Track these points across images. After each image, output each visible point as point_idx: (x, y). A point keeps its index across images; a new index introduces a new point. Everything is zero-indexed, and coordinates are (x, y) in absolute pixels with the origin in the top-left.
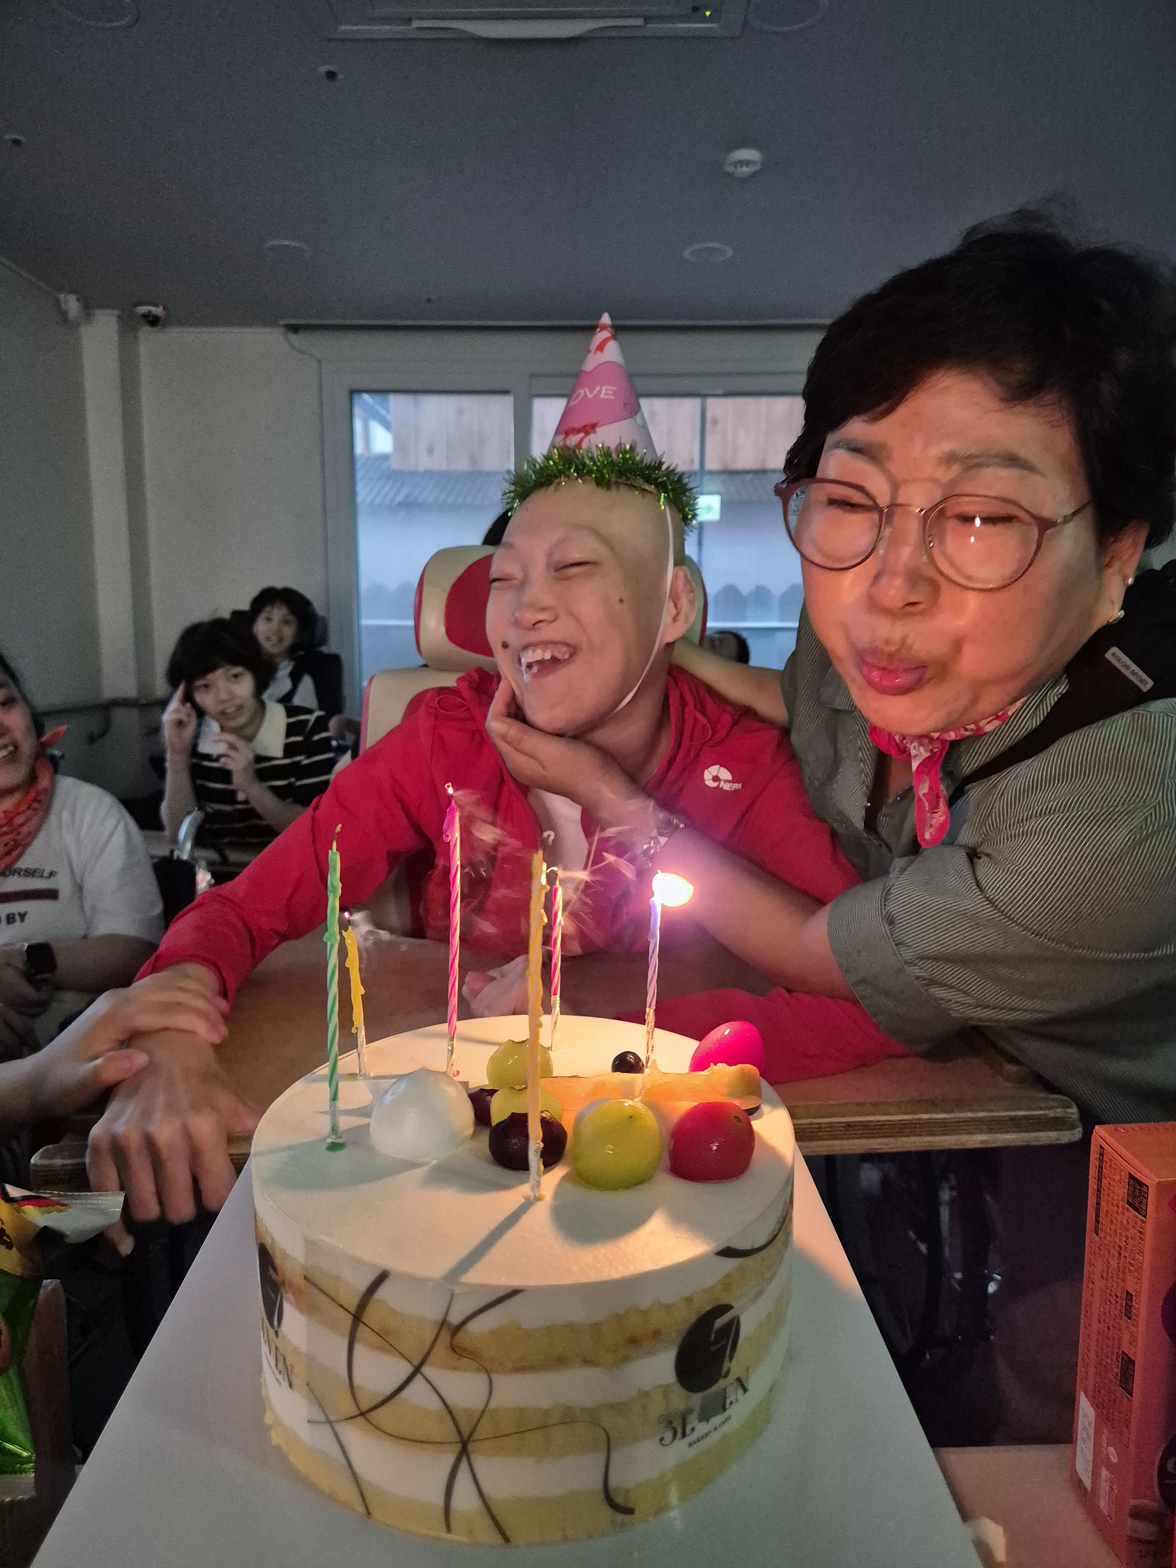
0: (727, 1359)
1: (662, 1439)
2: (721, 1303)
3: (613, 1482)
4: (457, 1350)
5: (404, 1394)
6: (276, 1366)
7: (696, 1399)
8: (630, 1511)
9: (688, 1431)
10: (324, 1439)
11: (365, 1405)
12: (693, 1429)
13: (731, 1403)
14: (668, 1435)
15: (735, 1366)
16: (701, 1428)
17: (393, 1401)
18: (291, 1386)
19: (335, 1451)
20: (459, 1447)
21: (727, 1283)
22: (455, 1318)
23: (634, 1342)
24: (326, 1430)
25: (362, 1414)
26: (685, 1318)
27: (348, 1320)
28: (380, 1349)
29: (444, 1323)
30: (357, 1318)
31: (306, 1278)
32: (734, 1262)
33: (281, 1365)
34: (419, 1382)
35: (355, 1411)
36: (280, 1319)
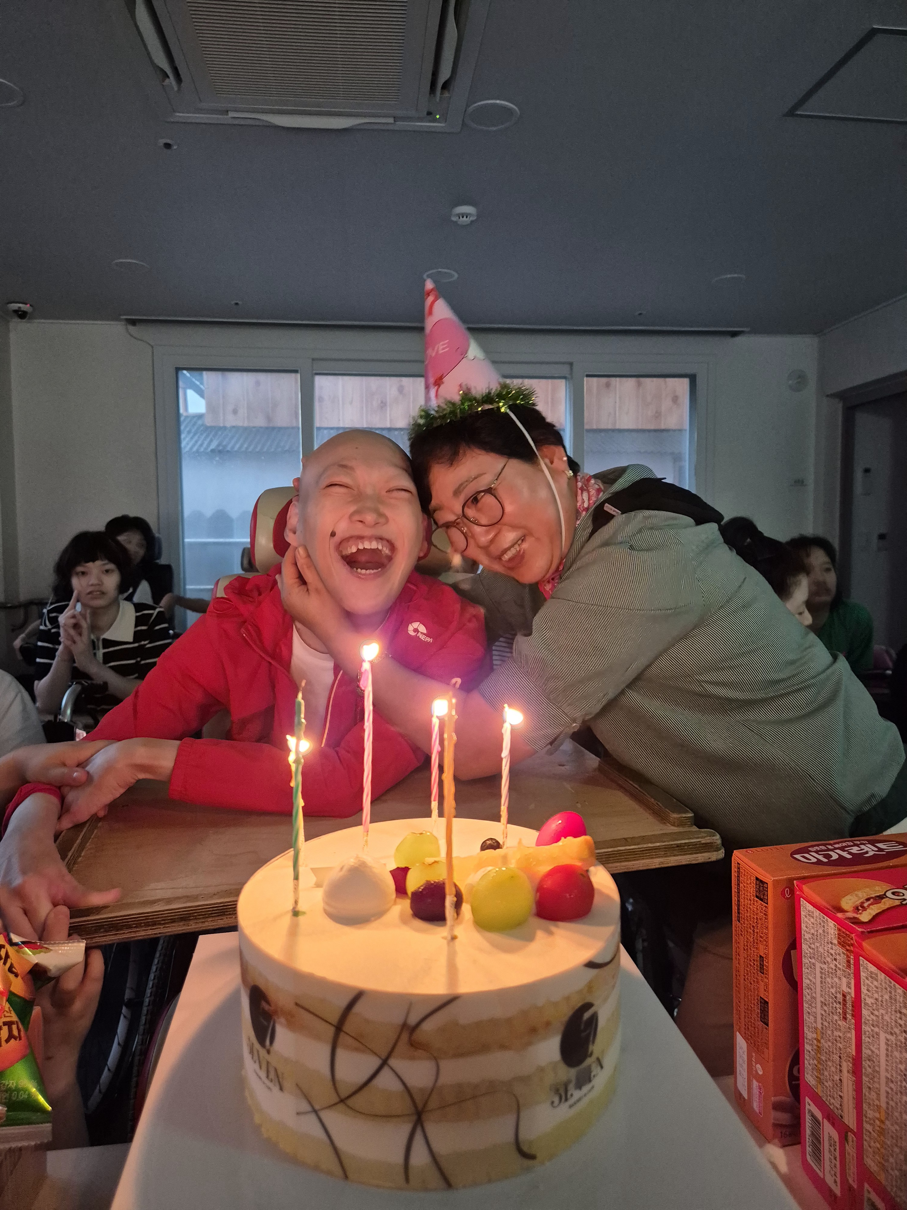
0: (591, 1043)
1: (553, 1103)
2: (587, 1001)
3: (522, 1136)
4: (414, 1045)
5: (375, 1082)
6: (268, 1077)
7: (573, 1072)
8: (532, 1157)
9: (569, 1096)
10: (311, 1125)
11: (344, 1094)
12: (572, 1095)
13: (594, 1076)
14: (556, 1100)
15: (596, 1048)
16: (577, 1094)
17: (366, 1089)
18: (281, 1089)
19: (319, 1132)
20: (414, 1118)
21: (590, 987)
22: (413, 1020)
23: (533, 1030)
24: (313, 1118)
25: (342, 1101)
26: (565, 1013)
27: (331, 1031)
28: (356, 1049)
29: (404, 1025)
30: (339, 1028)
31: (297, 1004)
32: (594, 972)
33: (272, 1075)
34: (386, 1071)
35: (336, 1100)
36: (272, 1042)
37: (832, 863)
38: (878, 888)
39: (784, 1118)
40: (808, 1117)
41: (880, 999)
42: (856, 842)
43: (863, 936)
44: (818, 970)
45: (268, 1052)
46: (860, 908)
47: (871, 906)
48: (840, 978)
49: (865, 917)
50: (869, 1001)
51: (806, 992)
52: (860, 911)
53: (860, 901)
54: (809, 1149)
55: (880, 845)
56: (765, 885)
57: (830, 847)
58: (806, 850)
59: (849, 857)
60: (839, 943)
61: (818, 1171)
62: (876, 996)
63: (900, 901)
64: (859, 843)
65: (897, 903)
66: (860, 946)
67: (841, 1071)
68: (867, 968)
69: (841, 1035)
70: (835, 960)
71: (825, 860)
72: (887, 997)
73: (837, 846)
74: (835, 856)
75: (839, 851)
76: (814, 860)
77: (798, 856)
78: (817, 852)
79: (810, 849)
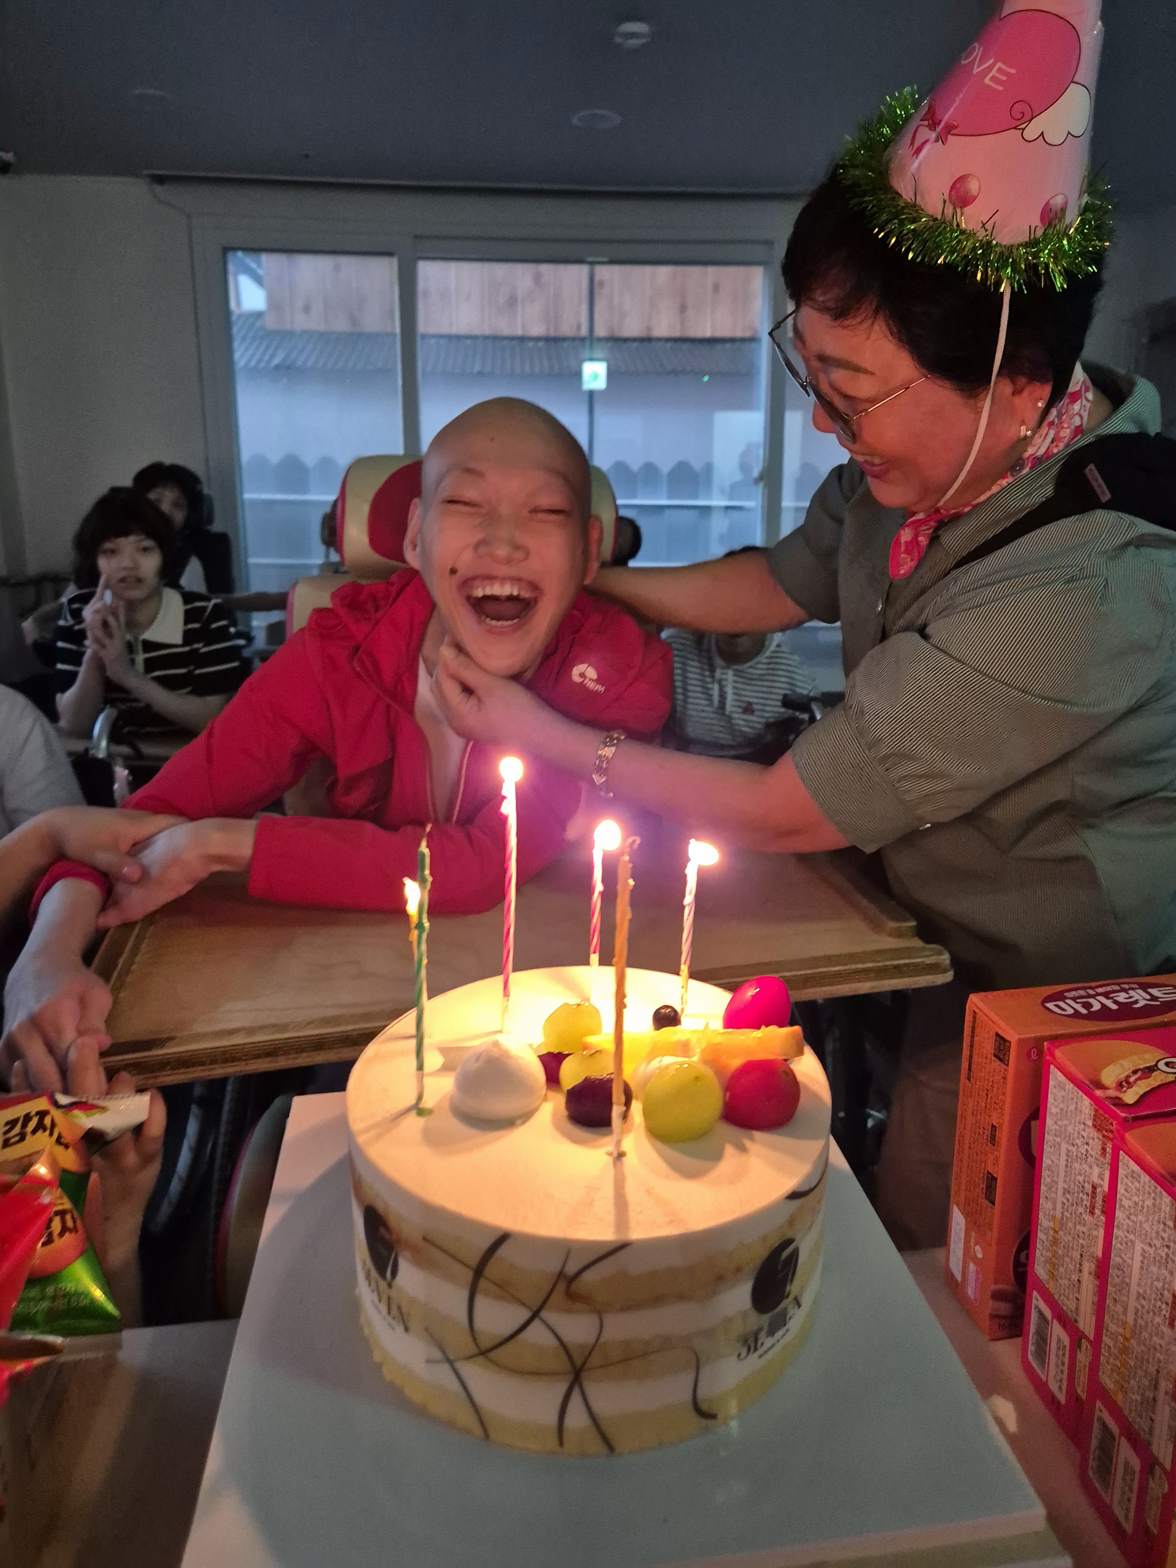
0: (789, 1283)
1: (739, 1355)
2: (787, 1237)
3: (702, 1393)
4: (572, 1296)
5: (523, 1335)
6: (389, 1313)
7: (765, 1319)
8: (712, 1416)
9: (759, 1345)
10: (444, 1376)
11: (485, 1346)
12: (762, 1344)
13: (790, 1318)
14: (744, 1352)
15: (794, 1288)
16: (769, 1342)
17: (513, 1341)
18: (407, 1329)
19: (456, 1386)
20: (571, 1377)
21: (791, 1222)
22: (571, 1269)
23: (720, 1278)
24: (446, 1367)
25: (484, 1353)
26: (760, 1254)
27: (469, 1275)
28: (500, 1298)
29: (561, 1274)
30: (479, 1272)
31: (425, 1239)
32: (797, 1203)
33: (395, 1311)
34: (536, 1323)
35: (475, 1351)
36: (394, 1273)
37: (1092, 1016)
38: (1148, 1056)
39: (1004, 1308)
40: (1034, 1316)
41: (1140, 1203)
42: (1123, 986)
43: (1126, 1125)
44: (1064, 1152)
45: (390, 1286)
46: (1124, 1084)
47: (1139, 1082)
48: (1091, 1167)
49: (1130, 1097)
50: (1126, 1203)
51: (1045, 1173)
52: (1125, 1089)
53: (1125, 1075)
54: (1031, 1348)
55: (1155, 992)
56: (1007, 1044)
57: (1091, 992)
58: (1059, 997)
59: (1114, 1007)
60: (1094, 1126)
61: (1039, 1372)
62: (1135, 1199)
64: (1126, 986)
65: (1171, 1078)
66: (1123, 1139)
67: (1080, 1271)
68: (1127, 1165)
69: (1085, 1230)
70: (1087, 1144)
71: (1084, 1011)
72: (1149, 1202)
73: (1100, 990)
74: (1096, 1007)
75: (1102, 999)
76: (1070, 1011)
77: (1050, 1005)
78: (1074, 999)
79: (1066, 994)
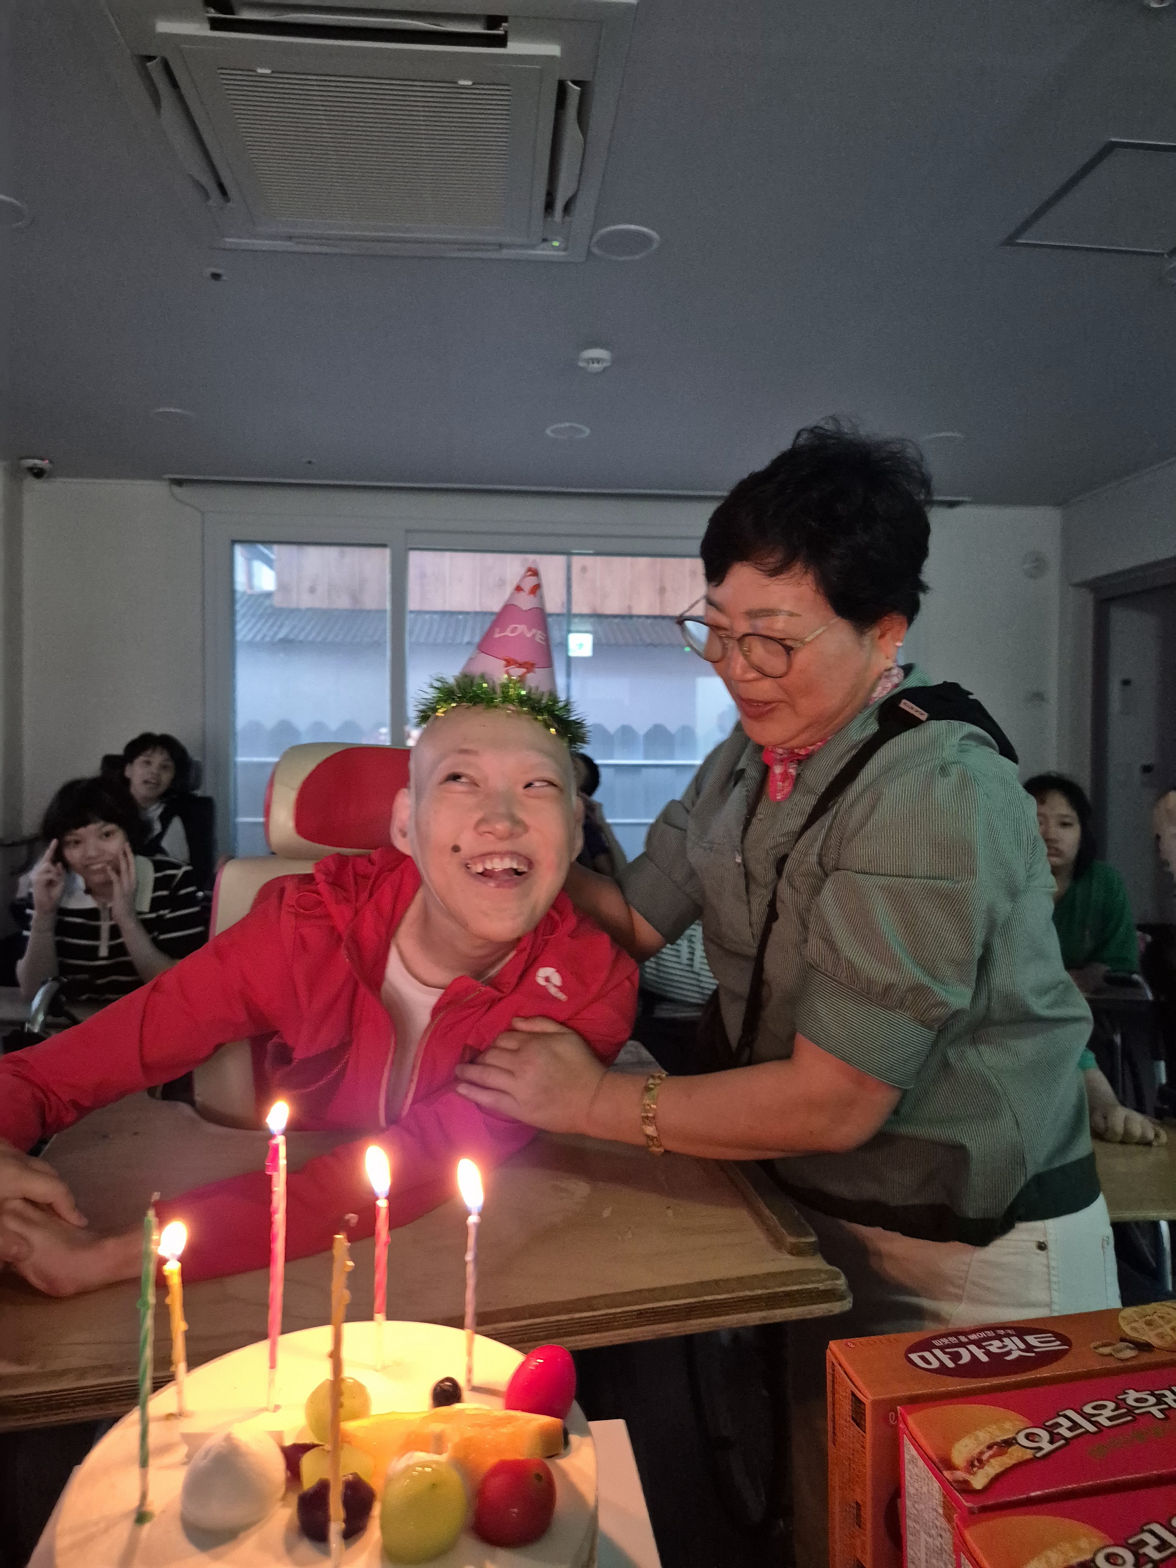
38: (1008, 1425)
42: (999, 1332)
43: (971, 1517)
46: (976, 1463)
47: (992, 1461)
49: (979, 1481)
52: (975, 1469)
53: (978, 1450)
55: (1031, 1339)
56: (863, 1407)
57: (963, 1339)
58: (929, 1345)
59: (984, 1358)
60: (944, 1513)
63: (1033, 1451)
64: (1002, 1332)
65: (1029, 1454)
66: (962, 1537)
70: (941, 1536)
71: (950, 1365)
73: (973, 1337)
74: (966, 1358)
75: (973, 1348)
76: (935, 1364)
77: (914, 1357)
78: (942, 1348)
79: (935, 1342)
